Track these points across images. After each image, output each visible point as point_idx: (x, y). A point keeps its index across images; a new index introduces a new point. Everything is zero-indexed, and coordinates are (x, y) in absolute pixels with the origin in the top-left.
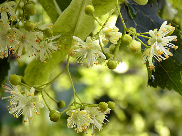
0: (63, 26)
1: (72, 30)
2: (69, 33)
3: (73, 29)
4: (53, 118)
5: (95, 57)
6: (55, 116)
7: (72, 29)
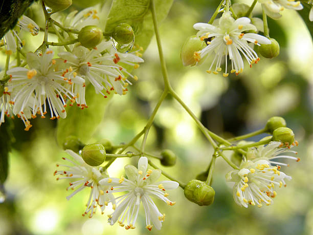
0: (126, 5)
1: (147, 7)
2: (141, 14)
3: (148, 5)
4: (204, 200)
5: (250, 50)
6: (207, 195)
7: (146, 5)
